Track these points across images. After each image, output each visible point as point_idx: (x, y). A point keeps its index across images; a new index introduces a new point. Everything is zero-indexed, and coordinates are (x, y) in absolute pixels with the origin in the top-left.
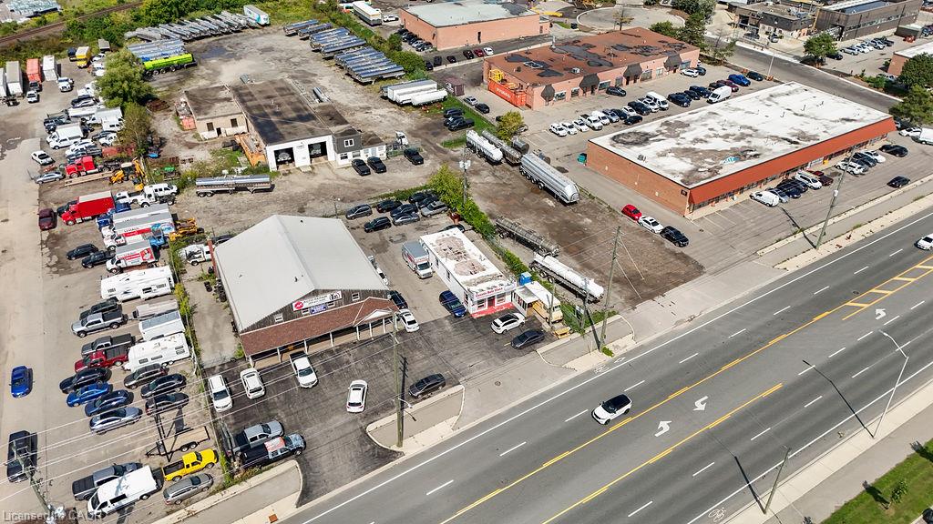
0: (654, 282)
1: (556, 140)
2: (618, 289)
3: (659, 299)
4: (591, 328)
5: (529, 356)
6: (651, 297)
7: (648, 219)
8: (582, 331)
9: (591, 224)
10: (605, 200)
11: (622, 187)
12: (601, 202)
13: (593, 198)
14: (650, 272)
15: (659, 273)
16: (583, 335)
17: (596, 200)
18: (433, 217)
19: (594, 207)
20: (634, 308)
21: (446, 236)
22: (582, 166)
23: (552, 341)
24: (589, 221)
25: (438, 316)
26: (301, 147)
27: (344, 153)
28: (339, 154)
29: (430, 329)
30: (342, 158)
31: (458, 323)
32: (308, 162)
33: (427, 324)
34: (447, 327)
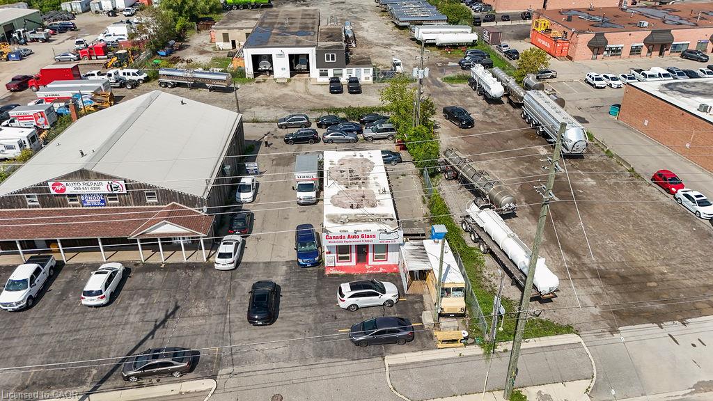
0: (673, 295)
1: (588, 91)
2: (597, 289)
3: (672, 327)
4: (509, 346)
5: (366, 364)
6: (658, 318)
7: (692, 194)
8: (490, 347)
9: (592, 186)
10: (627, 160)
11: (664, 150)
12: (621, 161)
13: (611, 157)
14: (670, 276)
15: (689, 282)
16: (487, 354)
17: (614, 160)
18: (376, 142)
19: (607, 167)
20: (613, 331)
21: (358, 157)
22: (613, 120)
23: (424, 347)
24: (591, 182)
25: (280, 257)
26: (281, 55)
27: (324, 69)
28: (318, 70)
29: (252, 273)
30: (322, 75)
31: (298, 274)
32: (287, 74)
33: (254, 265)
34: (277, 275)
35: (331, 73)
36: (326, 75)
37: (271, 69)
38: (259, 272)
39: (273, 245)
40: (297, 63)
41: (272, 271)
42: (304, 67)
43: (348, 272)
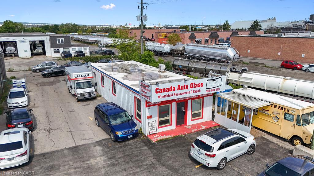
13: (248, 64)
17: (251, 65)
25: (85, 139)
26: (23, 41)
27: (56, 48)
28: (52, 49)
29: (56, 163)
30: (55, 52)
31: (121, 150)
32: (29, 54)
33: (56, 154)
34: (95, 157)
35: (61, 50)
36: (59, 52)
37: (16, 52)
38: (67, 159)
39: (70, 131)
40: (35, 49)
41: (85, 155)
42: (41, 51)
43: (175, 135)
